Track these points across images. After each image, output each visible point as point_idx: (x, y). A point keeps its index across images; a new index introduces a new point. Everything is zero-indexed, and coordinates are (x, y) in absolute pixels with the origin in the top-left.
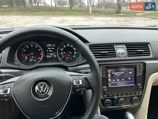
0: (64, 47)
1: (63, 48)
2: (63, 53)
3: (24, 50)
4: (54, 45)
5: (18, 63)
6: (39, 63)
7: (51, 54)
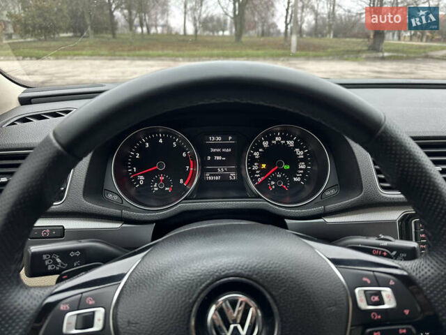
0: (262, 147)
1: (260, 150)
2: (260, 166)
3: (135, 152)
4: (230, 138)
5: (116, 197)
6: (185, 199)
7: (221, 170)
